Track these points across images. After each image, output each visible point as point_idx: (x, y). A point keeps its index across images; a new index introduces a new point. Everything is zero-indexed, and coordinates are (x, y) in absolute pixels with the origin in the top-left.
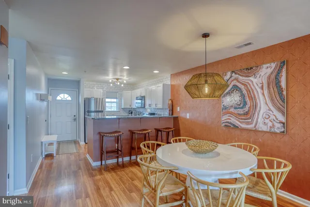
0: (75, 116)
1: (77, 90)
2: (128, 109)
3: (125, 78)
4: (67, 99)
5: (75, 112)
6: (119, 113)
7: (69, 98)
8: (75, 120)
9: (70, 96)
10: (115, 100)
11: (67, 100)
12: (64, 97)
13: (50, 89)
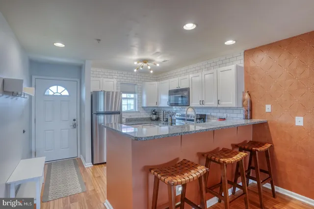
0: (74, 120)
1: (78, 80)
2: (151, 109)
3: (159, 60)
4: (63, 94)
5: (74, 114)
6: (139, 114)
7: (66, 93)
8: (75, 126)
9: (66, 89)
10: (132, 96)
11: (61, 96)
12: (57, 90)
13: (34, 77)
